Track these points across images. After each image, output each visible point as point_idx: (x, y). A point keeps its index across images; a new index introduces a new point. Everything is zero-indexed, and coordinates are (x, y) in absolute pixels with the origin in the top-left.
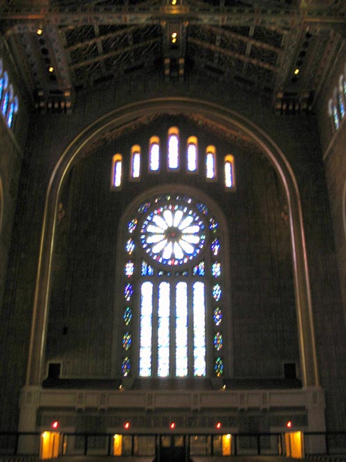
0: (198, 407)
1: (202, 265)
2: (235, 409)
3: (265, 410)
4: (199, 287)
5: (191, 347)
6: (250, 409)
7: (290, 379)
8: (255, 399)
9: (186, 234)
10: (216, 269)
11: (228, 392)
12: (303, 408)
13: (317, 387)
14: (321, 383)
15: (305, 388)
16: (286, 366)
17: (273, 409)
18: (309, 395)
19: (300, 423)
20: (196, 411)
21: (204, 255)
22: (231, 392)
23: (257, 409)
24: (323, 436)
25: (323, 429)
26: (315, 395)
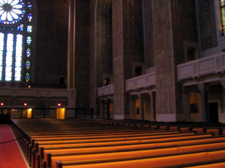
0: (15, 95)
1: (22, 26)
2: (34, 97)
3: (48, 98)
4: (20, 37)
5: (14, 66)
6: (41, 97)
7: (62, 84)
8: (44, 92)
9: (15, 9)
10: (30, 29)
11: (31, 89)
12: (66, 98)
13: (74, 89)
14: (76, 87)
15: (68, 89)
16: (60, 78)
17: (52, 97)
18: (69, 92)
19: (64, 105)
20: (14, 97)
21: (24, 21)
22: (33, 89)
23: (45, 97)
24: (74, 110)
25: (75, 107)
26: (72, 92)
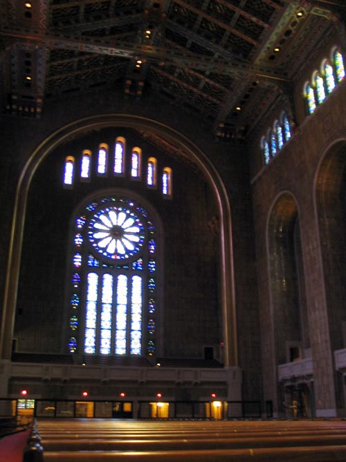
0: (144, 380)
1: (140, 261)
2: (172, 382)
3: (196, 384)
4: (137, 281)
5: (129, 330)
6: (185, 383)
7: (210, 359)
8: (189, 375)
9: (129, 233)
10: (152, 266)
11: (162, 368)
12: (224, 383)
13: (236, 367)
14: (239, 365)
15: (227, 367)
16: (206, 349)
17: (203, 383)
18: (229, 373)
19: (221, 396)
20: (142, 383)
21: (141, 251)
22: (165, 368)
23: (190, 383)
24: (240, 405)
25: (240, 400)
26: (234, 373)
